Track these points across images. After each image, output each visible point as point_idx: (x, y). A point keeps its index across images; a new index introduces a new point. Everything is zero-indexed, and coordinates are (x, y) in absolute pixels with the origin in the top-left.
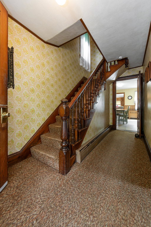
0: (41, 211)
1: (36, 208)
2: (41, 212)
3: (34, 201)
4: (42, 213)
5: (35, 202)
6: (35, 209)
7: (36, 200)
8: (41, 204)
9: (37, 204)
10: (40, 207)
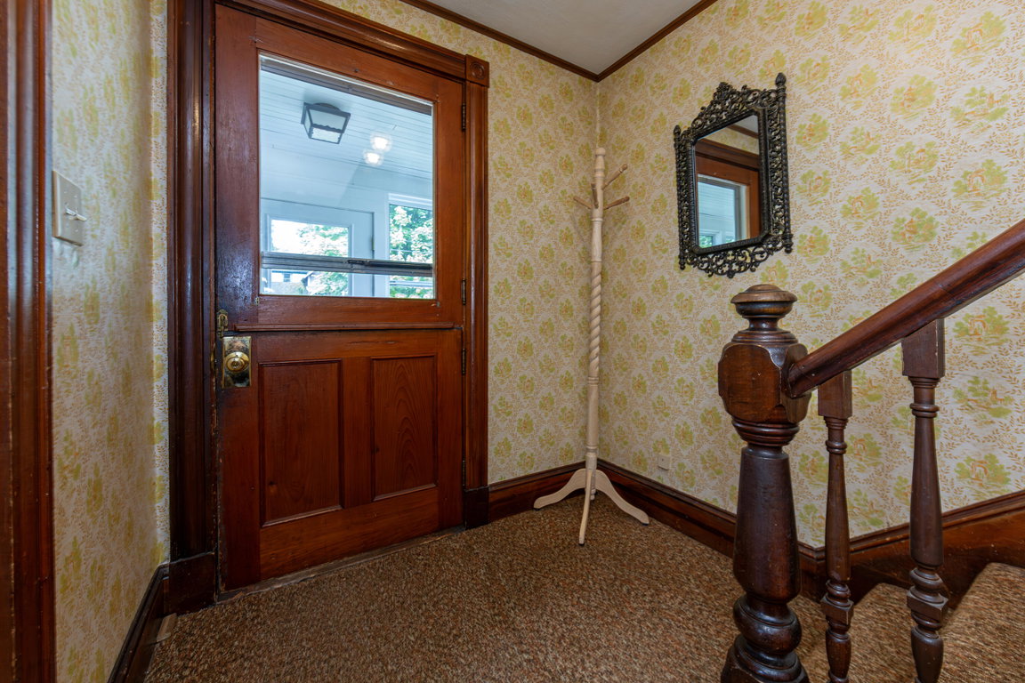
0: (550, 672)
1: (565, 660)
2: (547, 673)
3: (588, 655)
4: (543, 675)
5: (585, 658)
6: (561, 658)
7: (592, 659)
8: (573, 675)
9: (578, 663)
10: (564, 671)
